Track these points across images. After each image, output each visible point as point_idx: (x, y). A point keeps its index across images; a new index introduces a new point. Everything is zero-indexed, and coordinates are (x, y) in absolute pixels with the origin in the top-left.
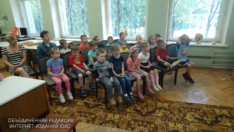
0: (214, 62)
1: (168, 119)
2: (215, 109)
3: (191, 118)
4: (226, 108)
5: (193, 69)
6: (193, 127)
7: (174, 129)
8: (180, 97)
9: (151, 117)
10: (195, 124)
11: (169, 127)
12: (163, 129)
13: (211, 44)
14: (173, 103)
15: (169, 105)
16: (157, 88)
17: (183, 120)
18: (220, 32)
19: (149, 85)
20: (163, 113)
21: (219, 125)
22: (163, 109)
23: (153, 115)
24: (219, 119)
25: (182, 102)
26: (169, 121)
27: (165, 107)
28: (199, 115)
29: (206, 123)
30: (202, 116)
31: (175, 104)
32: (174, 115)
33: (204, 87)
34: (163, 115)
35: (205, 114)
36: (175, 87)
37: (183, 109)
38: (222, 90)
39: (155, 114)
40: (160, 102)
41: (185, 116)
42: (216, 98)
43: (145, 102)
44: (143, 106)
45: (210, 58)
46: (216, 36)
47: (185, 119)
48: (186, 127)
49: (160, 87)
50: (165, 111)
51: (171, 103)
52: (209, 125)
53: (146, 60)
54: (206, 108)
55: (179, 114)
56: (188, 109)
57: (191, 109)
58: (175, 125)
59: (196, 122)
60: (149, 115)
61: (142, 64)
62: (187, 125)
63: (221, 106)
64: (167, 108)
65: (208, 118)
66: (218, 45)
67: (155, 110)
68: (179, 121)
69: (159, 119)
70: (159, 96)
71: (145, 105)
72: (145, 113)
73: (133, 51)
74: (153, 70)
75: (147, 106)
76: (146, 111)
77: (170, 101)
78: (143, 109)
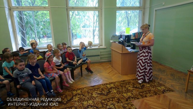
0: (101, 58)
1: (82, 100)
2: (107, 85)
3: (96, 95)
4: (112, 83)
5: (91, 64)
6: (98, 100)
7: (87, 105)
8: (86, 84)
9: (71, 103)
10: (99, 97)
11: (84, 105)
12: (81, 107)
13: (98, 47)
14: (83, 88)
15: (81, 91)
16: (71, 81)
17: (92, 98)
18: (101, 39)
19: (65, 81)
20: (78, 98)
21: (111, 94)
22: (78, 95)
23: (72, 101)
24: (110, 90)
25: (88, 87)
26: (83, 101)
27: (79, 93)
28: (100, 91)
29: (104, 95)
30: (101, 92)
31: (85, 89)
32: (86, 96)
33: (99, 74)
34: (79, 98)
35: (102, 89)
36: (82, 78)
37: (90, 91)
38: (108, 73)
39: (73, 100)
40: (75, 91)
41: (92, 95)
42: (106, 79)
43: (64, 95)
44: (63, 98)
45: (99, 55)
46: (99, 42)
47: (92, 97)
48: (94, 101)
49: (73, 81)
50: (79, 95)
51: (82, 89)
52: (106, 95)
53: (60, 62)
54: (103, 86)
55: (88, 94)
56: (93, 90)
57: (94, 89)
58: (88, 102)
59: (99, 96)
60: (69, 102)
61: (57, 66)
62: (95, 100)
63: (110, 83)
64: (80, 93)
65: (105, 91)
66: (101, 47)
67: (73, 97)
68: (89, 99)
69: (77, 102)
70: (73, 87)
71: (64, 97)
72: (66, 102)
73: (49, 56)
74: (66, 69)
75: (66, 97)
76: (66, 100)
77: (81, 89)
78: (63, 99)
